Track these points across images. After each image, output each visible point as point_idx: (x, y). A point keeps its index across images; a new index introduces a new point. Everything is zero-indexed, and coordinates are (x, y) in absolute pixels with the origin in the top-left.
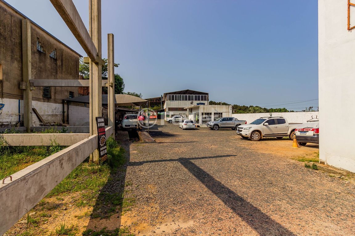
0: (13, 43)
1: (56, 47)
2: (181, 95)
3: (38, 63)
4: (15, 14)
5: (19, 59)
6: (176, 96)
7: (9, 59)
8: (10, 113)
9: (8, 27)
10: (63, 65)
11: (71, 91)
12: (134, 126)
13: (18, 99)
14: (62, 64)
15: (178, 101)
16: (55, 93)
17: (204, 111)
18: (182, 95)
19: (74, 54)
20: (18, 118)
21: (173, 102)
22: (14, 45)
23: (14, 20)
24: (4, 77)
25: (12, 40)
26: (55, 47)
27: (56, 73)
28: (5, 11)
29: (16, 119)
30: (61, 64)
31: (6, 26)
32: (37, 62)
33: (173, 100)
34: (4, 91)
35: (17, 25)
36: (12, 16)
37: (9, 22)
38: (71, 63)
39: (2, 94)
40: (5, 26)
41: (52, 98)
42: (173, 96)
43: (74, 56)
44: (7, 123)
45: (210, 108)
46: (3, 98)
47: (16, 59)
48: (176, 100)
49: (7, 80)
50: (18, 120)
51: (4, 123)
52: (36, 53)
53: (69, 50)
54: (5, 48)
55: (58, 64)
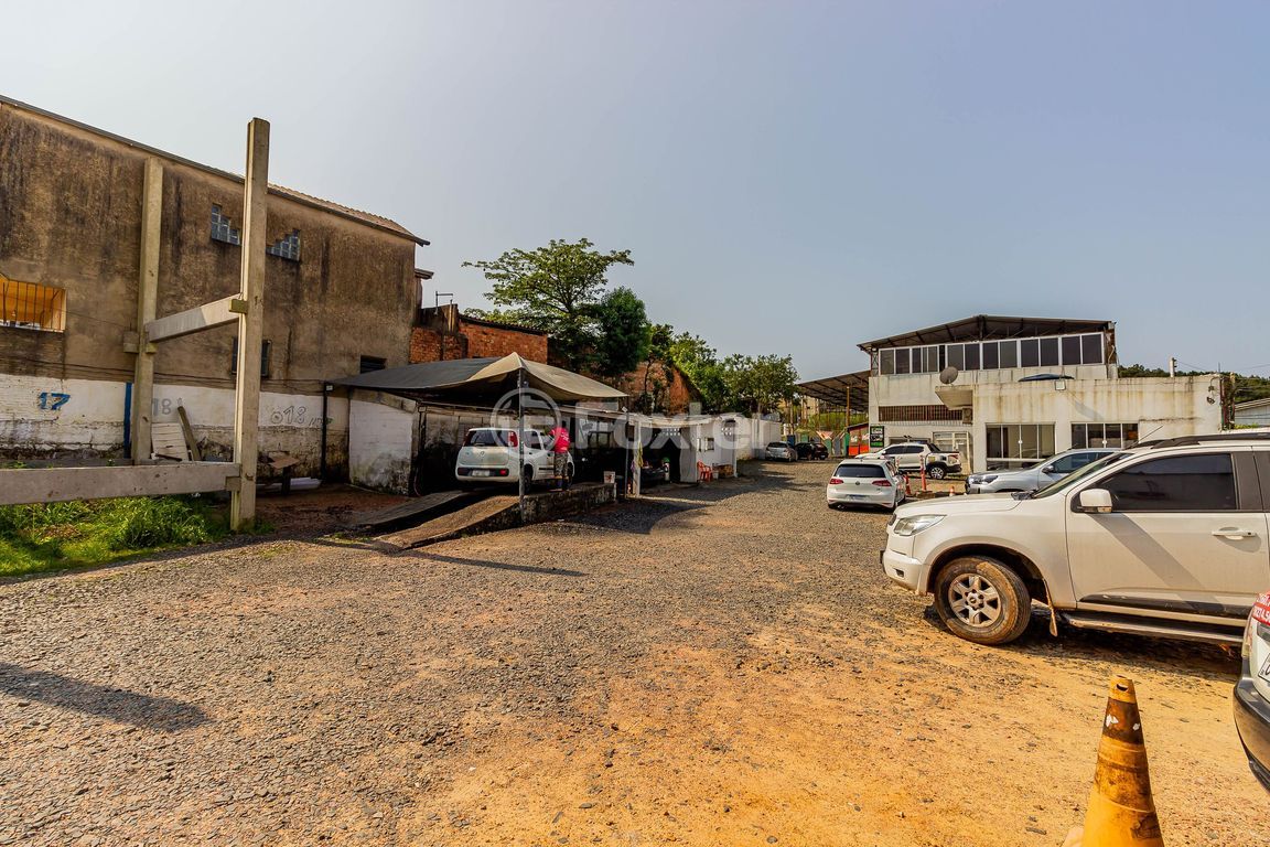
0: (113, 229)
1: (298, 225)
2: (942, 348)
3: (211, 278)
4: (125, 151)
5: (131, 271)
6: (916, 352)
7: (91, 272)
8: (90, 418)
9: (94, 188)
10: (331, 276)
11: (368, 354)
12: (487, 473)
13: (122, 381)
14: (325, 275)
15: (926, 377)
16: (289, 362)
17: (1001, 414)
18: (946, 345)
19: (386, 237)
20: (122, 433)
21: (901, 381)
22: (117, 233)
23: (120, 169)
24: (72, 323)
25: (107, 224)
26: (292, 224)
27: (297, 300)
28: (91, 148)
29: (114, 438)
30: (319, 273)
31: (90, 188)
32: (206, 274)
33: (902, 370)
34: (69, 361)
35: (132, 180)
36: (111, 157)
37: (103, 173)
38: (371, 267)
39: (64, 369)
40: (83, 189)
41: (275, 376)
42: (902, 356)
43: (388, 244)
44: (78, 447)
45: (1042, 396)
46: (66, 378)
47: (121, 272)
48: (917, 370)
49: (81, 330)
50: (123, 440)
51: (65, 447)
52: (205, 248)
53: (360, 229)
54: (78, 246)
55: (307, 274)
